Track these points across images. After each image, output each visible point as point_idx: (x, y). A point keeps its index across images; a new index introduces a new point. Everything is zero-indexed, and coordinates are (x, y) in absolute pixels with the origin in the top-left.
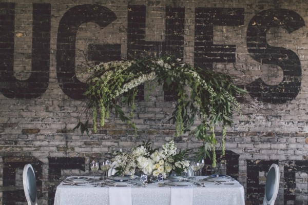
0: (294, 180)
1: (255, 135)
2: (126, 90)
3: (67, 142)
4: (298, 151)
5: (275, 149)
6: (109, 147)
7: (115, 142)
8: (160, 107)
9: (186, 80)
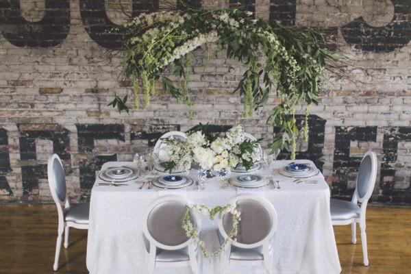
0: (396, 152)
1: (349, 95)
2: (178, 57)
3: (100, 104)
4: (404, 115)
5: (373, 113)
6: (155, 111)
7: (163, 105)
8: (222, 58)
9: (260, 44)
